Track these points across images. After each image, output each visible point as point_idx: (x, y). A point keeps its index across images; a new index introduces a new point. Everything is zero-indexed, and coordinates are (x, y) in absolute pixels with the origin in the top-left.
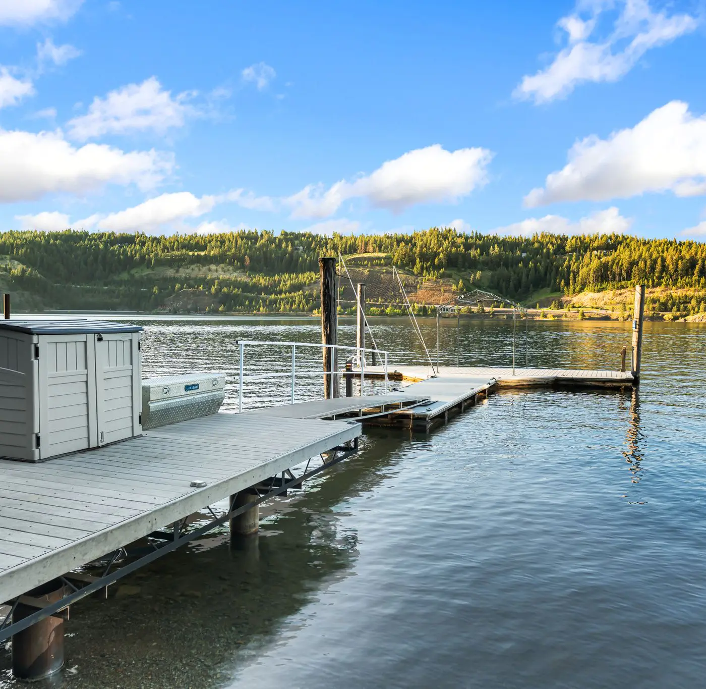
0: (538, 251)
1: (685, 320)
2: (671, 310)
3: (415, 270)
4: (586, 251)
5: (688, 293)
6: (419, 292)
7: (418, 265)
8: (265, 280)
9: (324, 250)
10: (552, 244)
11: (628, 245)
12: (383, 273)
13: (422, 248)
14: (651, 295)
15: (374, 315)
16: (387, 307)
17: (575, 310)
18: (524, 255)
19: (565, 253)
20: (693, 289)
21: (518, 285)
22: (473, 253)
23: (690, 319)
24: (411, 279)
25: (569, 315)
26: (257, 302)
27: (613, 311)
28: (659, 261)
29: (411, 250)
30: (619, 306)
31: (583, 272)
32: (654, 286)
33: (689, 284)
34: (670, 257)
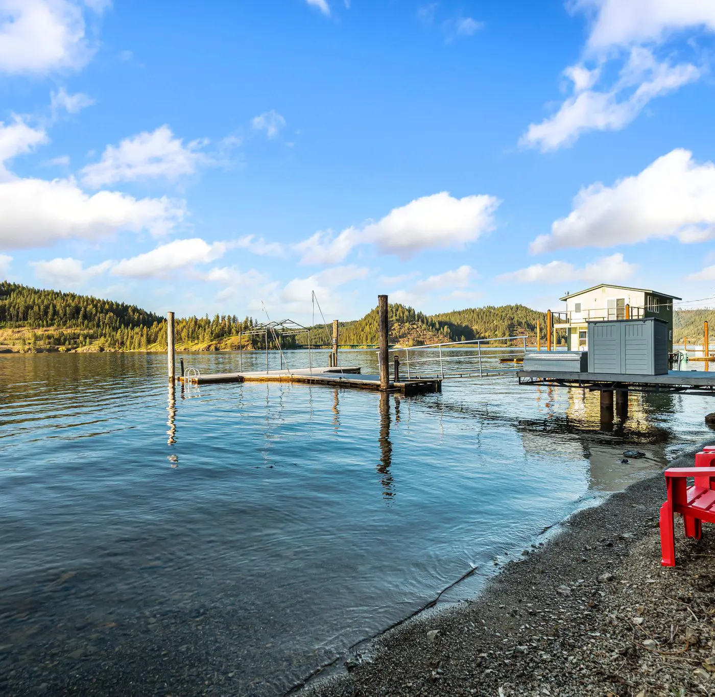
1: (76, 351)
2: (64, 344)
5: (76, 331)
11: (20, 292)
14: (46, 332)
20: (79, 328)
23: (79, 350)
27: (14, 345)
28: (51, 307)
30: (17, 341)
32: (48, 326)
33: (77, 325)
34: (59, 304)
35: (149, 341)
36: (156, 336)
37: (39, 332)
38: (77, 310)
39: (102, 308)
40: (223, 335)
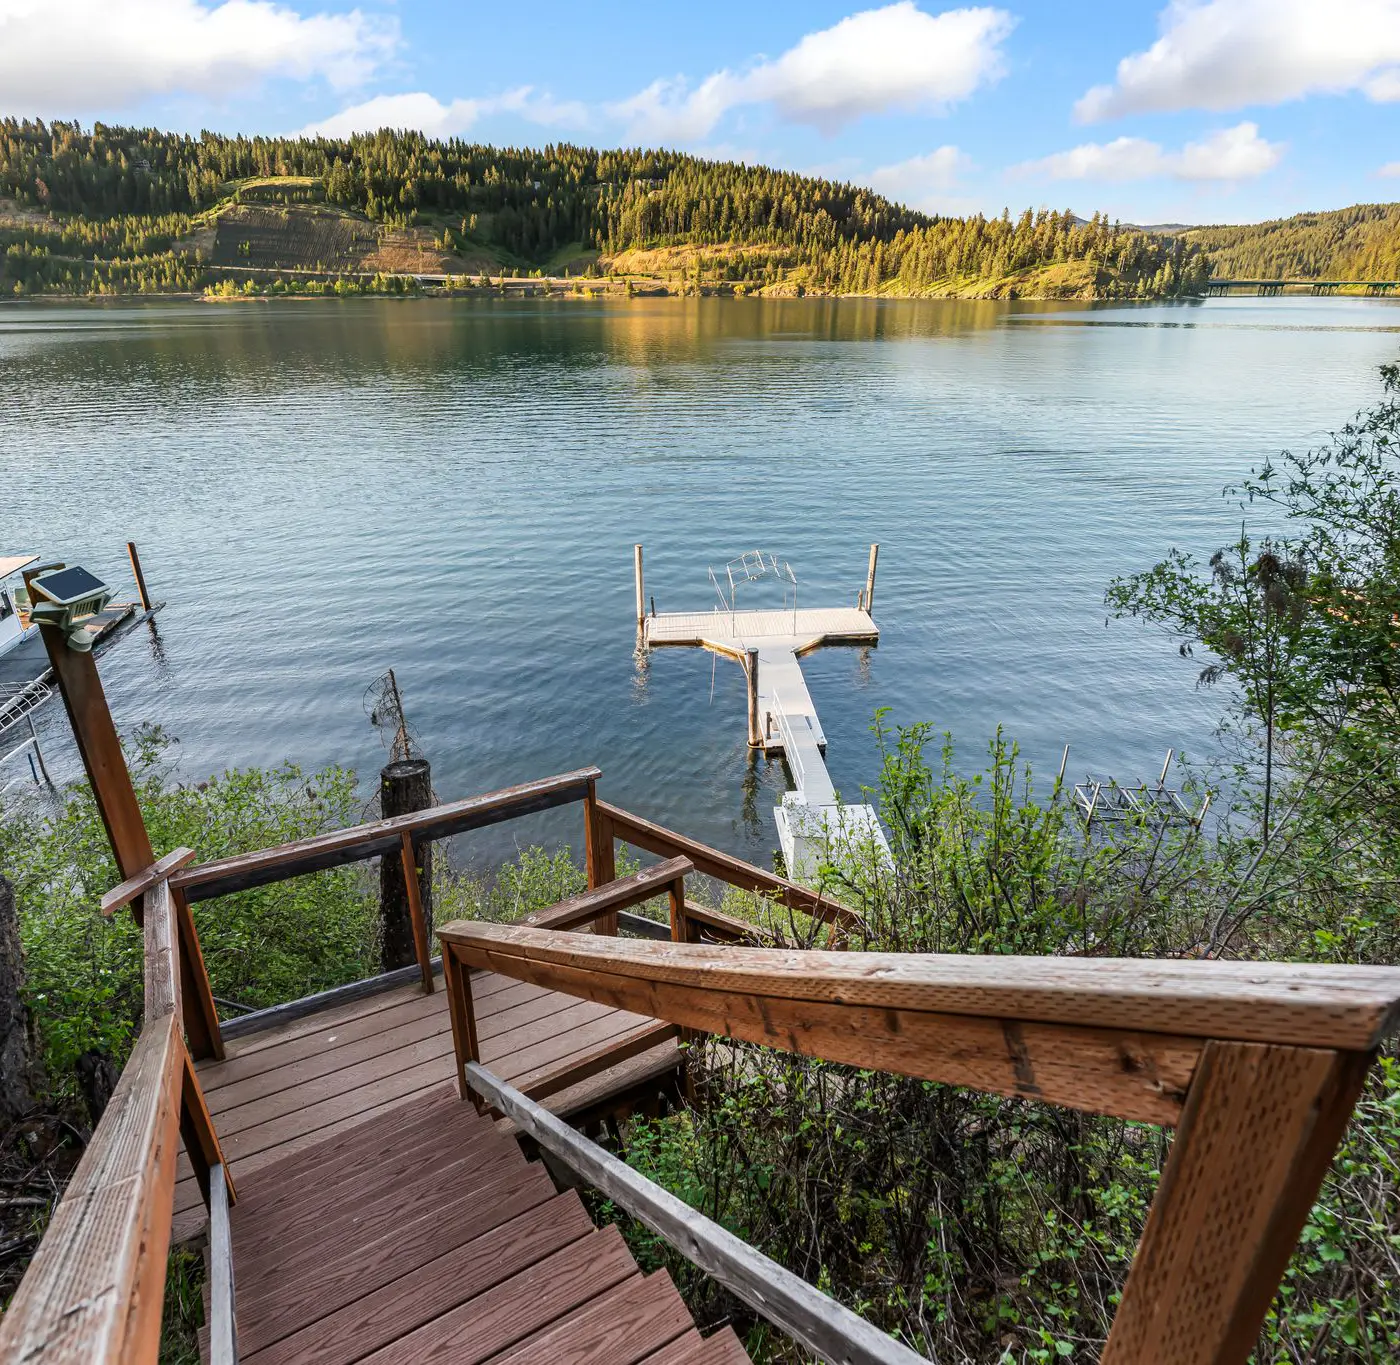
0: (557, 179)
1: (760, 294)
2: (742, 279)
3: (369, 212)
4: (625, 180)
5: (762, 252)
6: (383, 251)
7: (373, 202)
8: (93, 230)
9: (194, 168)
10: (576, 166)
11: (682, 170)
12: (314, 217)
13: (373, 170)
14: (717, 255)
15: (313, 295)
16: (334, 280)
17: (618, 280)
18: (537, 185)
19: (597, 182)
20: (767, 245)
21: (535, 238)
22: (461, 180)
23: (765, 290)
24: (365, 229)
25: (612, 287)
26: (90, 275)
27: (670, 280)
28: (726, 202)
29: (356, 171)
30: (675, 273)
31: (625, 217)
32: (720, 242)
33: (763, 239)
34: (739, 193)
35: (884, 275)
36: (898, 263)
37: (707, 253)
38: (767, 204)
39: (809, 198)
40: (1034, 262)
